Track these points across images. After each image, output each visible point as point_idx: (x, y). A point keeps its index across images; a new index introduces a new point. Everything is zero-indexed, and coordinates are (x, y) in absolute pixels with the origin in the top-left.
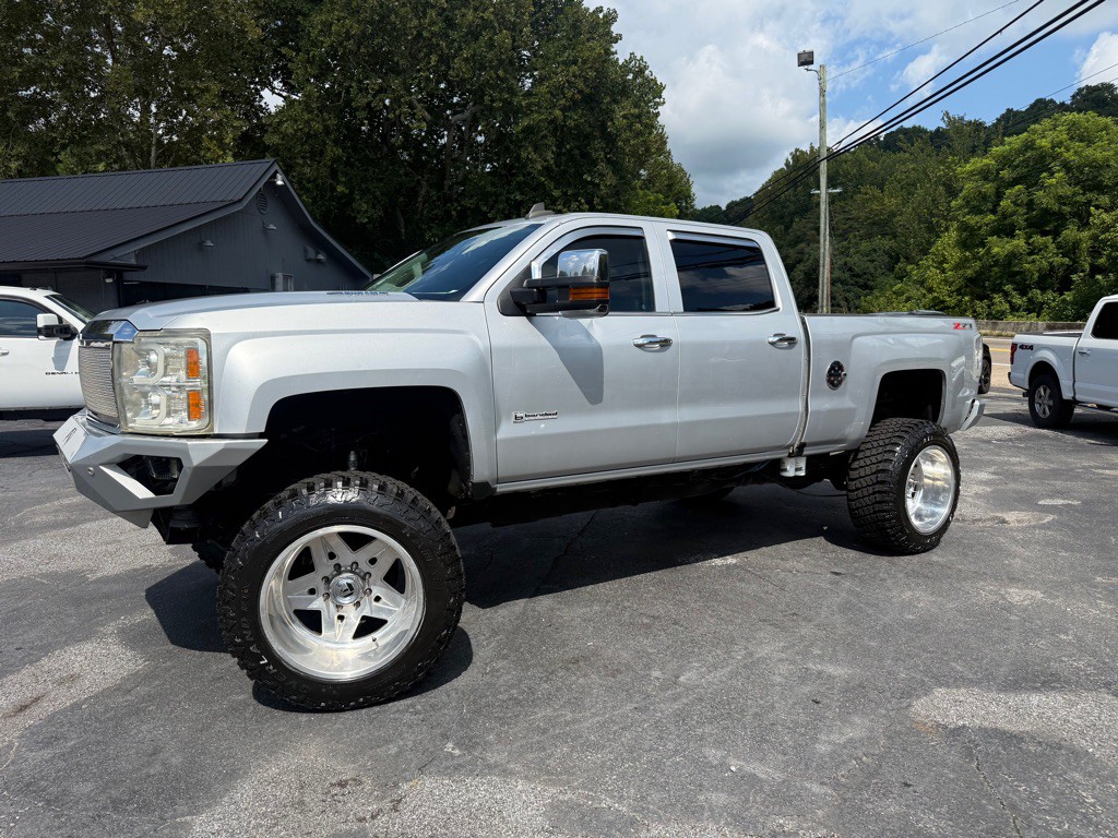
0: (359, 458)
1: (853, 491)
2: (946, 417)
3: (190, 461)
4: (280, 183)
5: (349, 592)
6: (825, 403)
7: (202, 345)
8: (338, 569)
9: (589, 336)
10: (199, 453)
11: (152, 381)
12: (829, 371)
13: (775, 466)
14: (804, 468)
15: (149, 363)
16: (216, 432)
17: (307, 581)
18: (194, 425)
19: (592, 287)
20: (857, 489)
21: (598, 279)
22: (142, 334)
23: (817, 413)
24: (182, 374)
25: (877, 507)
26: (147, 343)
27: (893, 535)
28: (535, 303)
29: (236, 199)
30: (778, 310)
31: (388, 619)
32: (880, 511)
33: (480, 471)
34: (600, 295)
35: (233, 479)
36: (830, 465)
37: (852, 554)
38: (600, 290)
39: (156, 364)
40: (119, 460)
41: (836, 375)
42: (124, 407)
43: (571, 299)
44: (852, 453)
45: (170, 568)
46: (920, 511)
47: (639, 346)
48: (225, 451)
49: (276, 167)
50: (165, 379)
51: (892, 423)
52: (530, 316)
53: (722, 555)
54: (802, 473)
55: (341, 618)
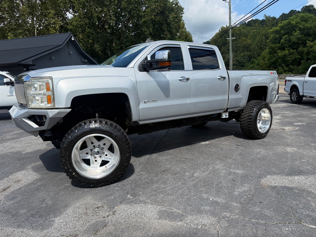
0: (99, 115)
1: (242, 122)
2: (268, 100)
3: (49, 116)
4: (73, 39)
5: (98, 153)
6: (234, 96)
7: (50, 81)
8: (94, 147)
9: (165, 77)
10: (51, 113)
11: (36, 93)
12: (235, 87)
13: (220, 115)
14: (228, 115)
15: (35, 87)
16: (56, 107)
17: (85, 150)
18: (49, 105)
19: (166, 62)
20: (243, 121)
21: (167, 59)
22: (32, 78)
23: (232, 99)
24: (45, 90)
25: (249, 126)
26: (33, 81)
27: (254, 134)
28: (149, 67)
29: (61, 44)
30: (220, 69)
31: (110, 161)
32: (249, 127)
33: (135, 118)
34: (168, 64)
35: (62, 121)
36: (235, 115)
37: (242, 140)
38: (169, 63)
39: (37, 88)
40: (28, 116)
41: (237, 88)
42: (28, 101)
43: (160, 66)
44: (241, 111)
45: (46, 149)
46: (261, 127)
47: (180, 80)
48: (59, 113)
49: (72, 35)
50: (40, 92)
51: (253, 102)
52: (148, 71)
53: (204, 141)
54: (227, 117)
55: (96, 161)
